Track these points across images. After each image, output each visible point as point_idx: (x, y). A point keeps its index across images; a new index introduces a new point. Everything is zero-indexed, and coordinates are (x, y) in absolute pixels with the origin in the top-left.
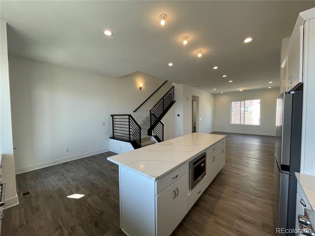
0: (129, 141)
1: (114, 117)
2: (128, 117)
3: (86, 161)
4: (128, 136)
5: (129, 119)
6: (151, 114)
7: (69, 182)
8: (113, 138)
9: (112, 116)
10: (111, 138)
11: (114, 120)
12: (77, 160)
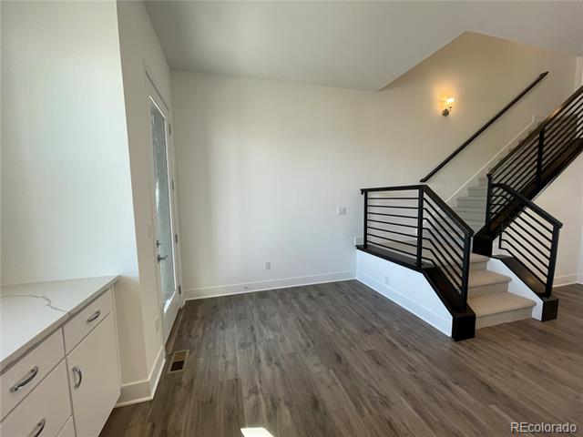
0: (417, 266)
1: (371, 195)
2: (416, 193)
3: (303, 297)
4: (415, 251)
5: (421, 199)
6: (491, 186)
7: (259, 361)
8: (365, 247)
9: (365, 192)
10: (358, 247)
11: (370, 202)
12: (286, 289)
